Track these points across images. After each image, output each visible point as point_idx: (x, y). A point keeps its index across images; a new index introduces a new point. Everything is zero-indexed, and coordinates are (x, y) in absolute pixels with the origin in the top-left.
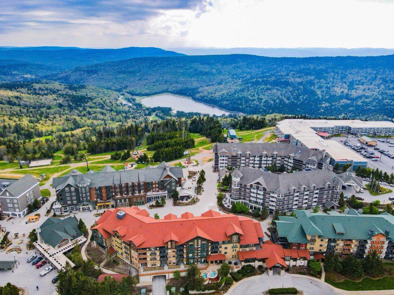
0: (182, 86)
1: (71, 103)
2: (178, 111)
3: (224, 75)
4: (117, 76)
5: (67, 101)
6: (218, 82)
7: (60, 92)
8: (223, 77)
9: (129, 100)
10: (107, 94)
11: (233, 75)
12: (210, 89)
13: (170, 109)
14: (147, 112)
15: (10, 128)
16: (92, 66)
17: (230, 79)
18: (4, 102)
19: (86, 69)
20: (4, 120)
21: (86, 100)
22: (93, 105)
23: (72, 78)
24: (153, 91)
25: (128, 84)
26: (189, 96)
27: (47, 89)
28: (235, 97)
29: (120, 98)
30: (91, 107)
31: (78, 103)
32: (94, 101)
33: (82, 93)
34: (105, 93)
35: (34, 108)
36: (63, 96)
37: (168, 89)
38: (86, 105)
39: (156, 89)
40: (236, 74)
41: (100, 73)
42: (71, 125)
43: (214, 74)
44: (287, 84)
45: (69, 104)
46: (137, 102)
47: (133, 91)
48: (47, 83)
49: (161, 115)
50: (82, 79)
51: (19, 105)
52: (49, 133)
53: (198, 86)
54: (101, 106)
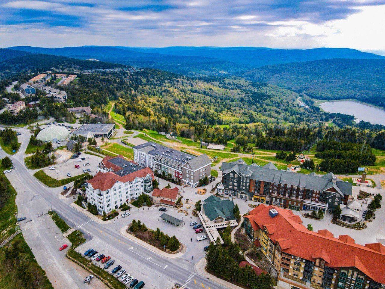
0: (374, 93)
1: (251, 99)
2: (362, 121)
4: (299, 77)
5: (248, 96)
7: (244, 88)
9: (307, 103)
10: (286, 94)
13: (352, 118)
14: (324, 117)
15: (201, 113)
16: (277, 66)
18: (201, 92)
19: (272, 68)
20: (198, 106)
21: (265, 97)
22: (270, 103)
23: (257, 76)
24: (336, 96)
25: (310, 85)
26: (382, 105)
27: (234, 84)
29: (298, 99)
30: (267, 105)
31: (257, 100)
32: (272, 99)
33: (262, 90)
34: (284, 93)
35: (221, 99)
36: (246, 92)
37: (355, 95)
38: (264, 102)
39: (340, 94)
41: (283, 73)
42: (247, 119)
45: (249, 99)
46: (315, 105)
47: (313, 93)
48: (235, 79)
49: (340, 122)
51: (211, 96)
52: (228, 122)
54: (277, 104)
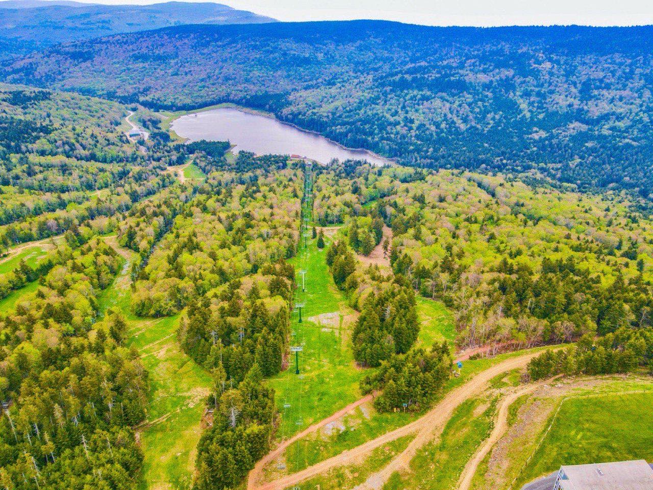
0: (257, 88)
2: (243, 152)
3: (339, 65)
4: (130, 66)
6: (327, 79)
8: (339, 69)
9: (145, 124)
10: (96, 112)
11: (358, 64)
12: (310, 96)
13: (226, 146)
14: (174, 157)
16: (83, 44)
17: (351, 74)
19: (72, 50)
21: (34, 134)
22: (48, 147)
24: (199, 100)
25: (152, 83)
26: (271, 110)
28: (359, 114)
29: (127, 118)
30: (43, 153)
31: (13, 144)
32: (52, 136)
34: (92, 109)
37: (229, 95)
38: (30, 146)
39: (205, 95)
40: (363, 62)
41: (97, 59)
43: (319, 63)
44: (461, 86)
46: (162, 128)
47: (159, 99)
49: (203, 164)
50: (60, 73)
53: (289, 88)
54: (67, 147)
